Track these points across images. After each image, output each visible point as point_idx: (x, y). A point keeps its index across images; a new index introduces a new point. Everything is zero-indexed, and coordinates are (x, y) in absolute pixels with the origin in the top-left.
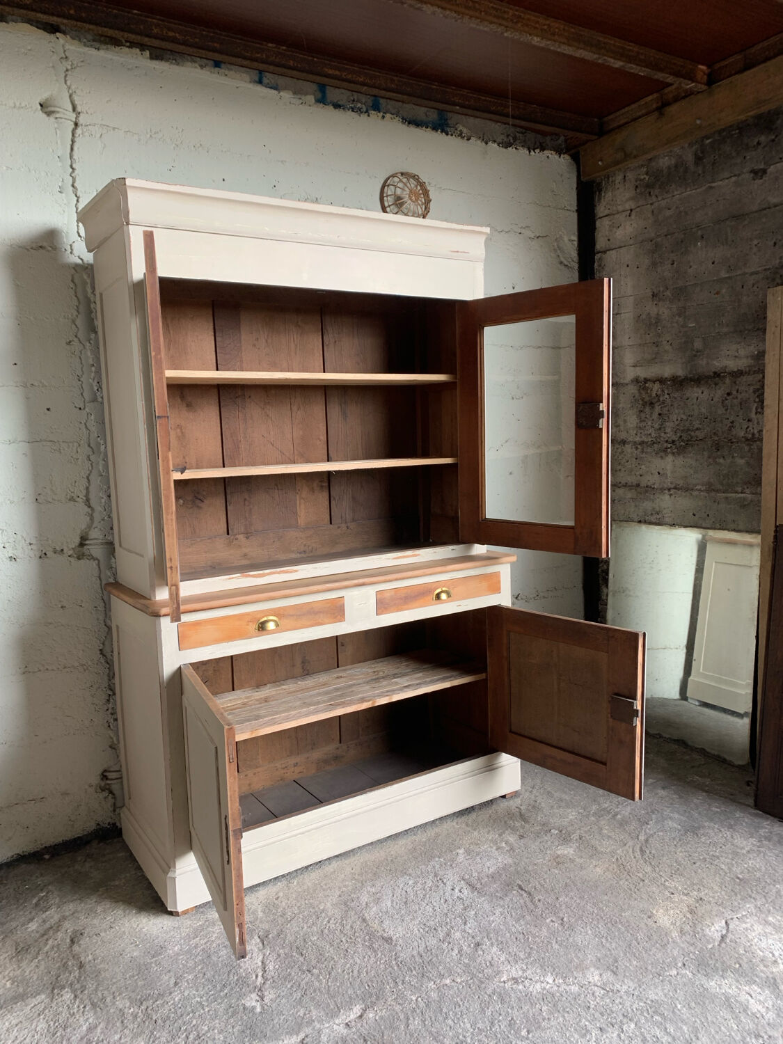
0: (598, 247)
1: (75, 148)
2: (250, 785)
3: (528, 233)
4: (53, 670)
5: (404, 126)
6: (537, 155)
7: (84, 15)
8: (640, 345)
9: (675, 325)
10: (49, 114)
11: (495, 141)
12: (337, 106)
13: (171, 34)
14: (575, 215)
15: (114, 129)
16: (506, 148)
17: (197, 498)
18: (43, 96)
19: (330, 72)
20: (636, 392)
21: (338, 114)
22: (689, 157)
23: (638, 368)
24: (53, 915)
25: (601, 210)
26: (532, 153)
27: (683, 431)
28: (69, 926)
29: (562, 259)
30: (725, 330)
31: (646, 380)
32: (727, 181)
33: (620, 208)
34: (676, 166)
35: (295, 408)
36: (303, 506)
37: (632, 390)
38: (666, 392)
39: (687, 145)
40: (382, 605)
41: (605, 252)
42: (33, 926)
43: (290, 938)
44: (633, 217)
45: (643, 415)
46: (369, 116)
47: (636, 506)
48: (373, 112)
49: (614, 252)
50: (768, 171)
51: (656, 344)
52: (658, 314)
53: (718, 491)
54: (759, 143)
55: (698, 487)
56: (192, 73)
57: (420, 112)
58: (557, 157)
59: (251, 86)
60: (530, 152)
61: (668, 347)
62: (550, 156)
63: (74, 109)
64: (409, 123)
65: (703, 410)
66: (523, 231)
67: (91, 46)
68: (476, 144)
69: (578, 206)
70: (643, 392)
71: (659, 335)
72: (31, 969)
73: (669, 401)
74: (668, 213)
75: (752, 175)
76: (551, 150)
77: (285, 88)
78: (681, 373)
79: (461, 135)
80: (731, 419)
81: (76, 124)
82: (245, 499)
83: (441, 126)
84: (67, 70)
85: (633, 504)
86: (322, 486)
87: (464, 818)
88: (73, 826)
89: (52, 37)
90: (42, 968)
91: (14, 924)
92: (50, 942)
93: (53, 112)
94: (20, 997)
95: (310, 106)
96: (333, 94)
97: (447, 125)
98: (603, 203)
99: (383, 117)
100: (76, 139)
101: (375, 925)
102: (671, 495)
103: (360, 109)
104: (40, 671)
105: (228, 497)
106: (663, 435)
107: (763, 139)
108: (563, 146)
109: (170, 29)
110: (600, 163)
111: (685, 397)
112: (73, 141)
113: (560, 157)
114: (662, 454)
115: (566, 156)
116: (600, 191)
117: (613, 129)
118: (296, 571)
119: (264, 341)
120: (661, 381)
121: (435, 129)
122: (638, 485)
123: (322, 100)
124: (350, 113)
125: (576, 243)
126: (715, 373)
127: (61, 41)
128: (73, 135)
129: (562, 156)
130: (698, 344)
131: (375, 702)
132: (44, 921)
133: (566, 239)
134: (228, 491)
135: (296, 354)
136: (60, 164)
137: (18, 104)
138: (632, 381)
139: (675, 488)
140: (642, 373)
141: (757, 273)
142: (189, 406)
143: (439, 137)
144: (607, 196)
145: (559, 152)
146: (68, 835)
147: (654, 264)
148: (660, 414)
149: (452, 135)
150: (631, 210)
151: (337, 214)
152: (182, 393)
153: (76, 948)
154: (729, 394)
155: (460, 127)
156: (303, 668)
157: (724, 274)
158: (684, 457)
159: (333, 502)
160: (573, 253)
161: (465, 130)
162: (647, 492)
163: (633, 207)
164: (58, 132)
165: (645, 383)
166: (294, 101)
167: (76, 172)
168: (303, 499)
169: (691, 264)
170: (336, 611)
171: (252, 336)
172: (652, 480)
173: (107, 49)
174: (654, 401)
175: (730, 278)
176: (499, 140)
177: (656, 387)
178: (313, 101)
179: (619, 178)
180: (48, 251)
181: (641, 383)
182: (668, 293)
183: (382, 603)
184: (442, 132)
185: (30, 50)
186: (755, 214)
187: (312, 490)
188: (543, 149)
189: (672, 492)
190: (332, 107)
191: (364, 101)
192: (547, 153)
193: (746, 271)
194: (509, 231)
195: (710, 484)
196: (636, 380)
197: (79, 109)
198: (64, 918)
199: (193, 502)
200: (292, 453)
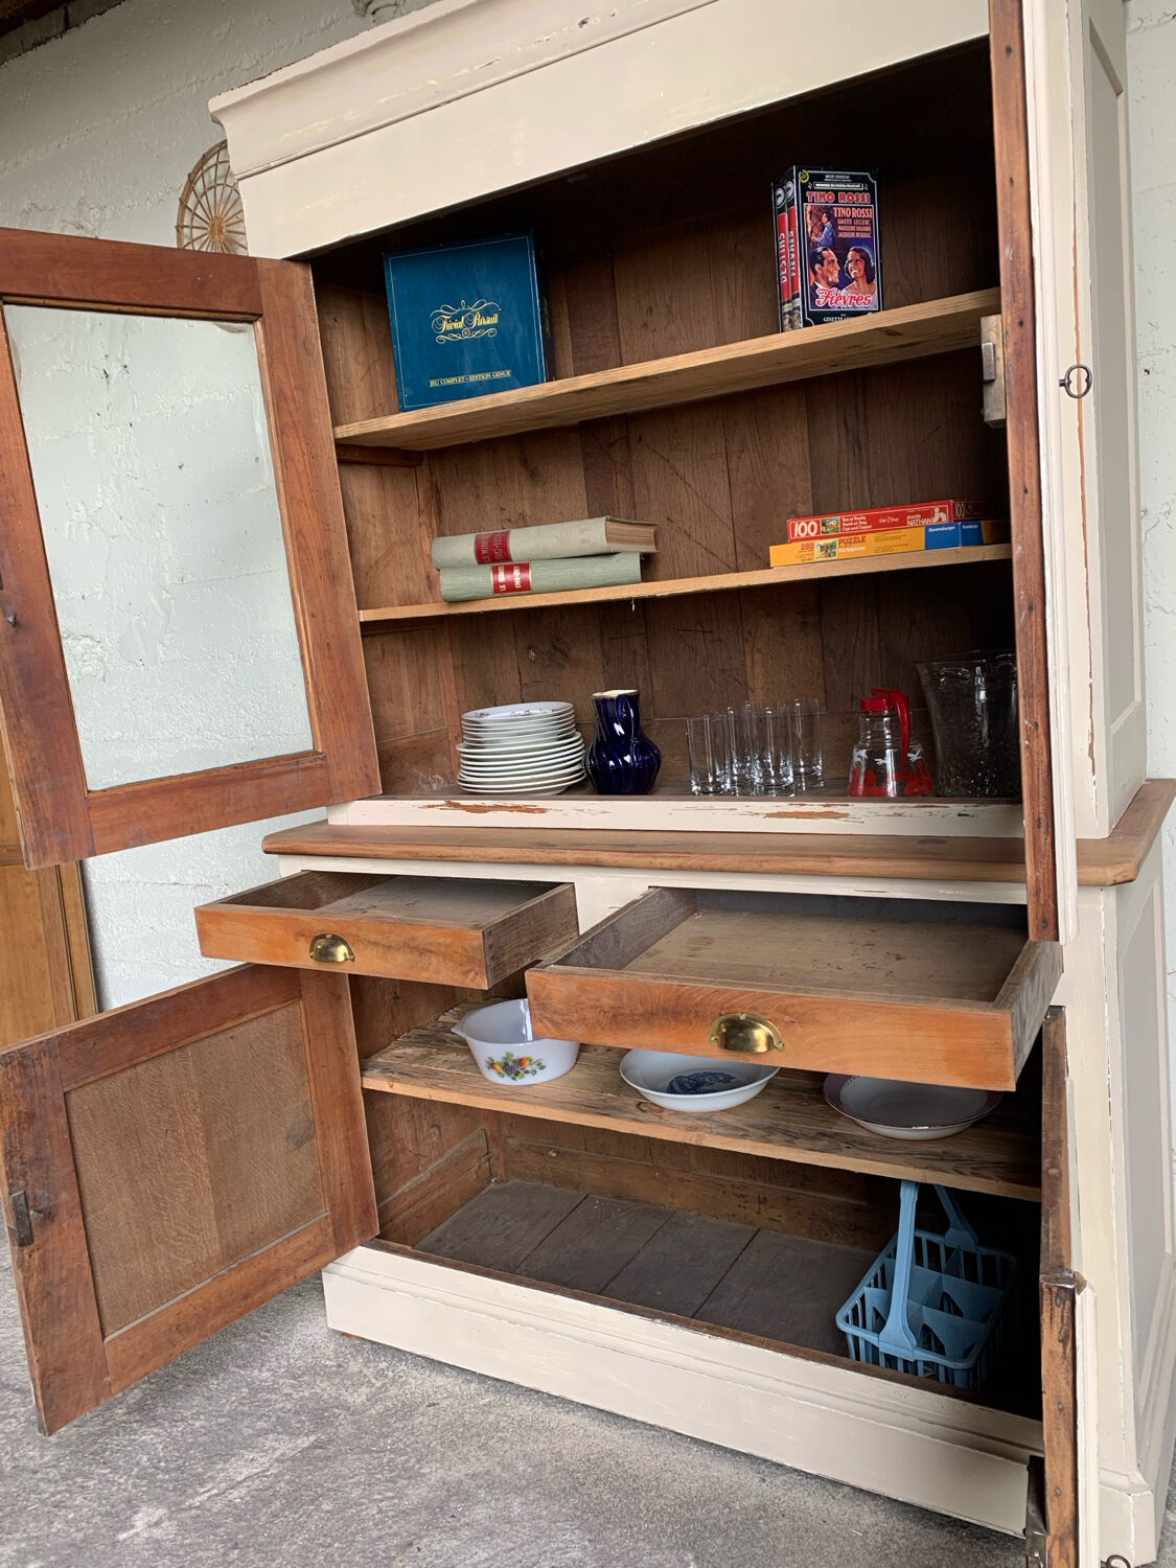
17: (556, 647)
36: (758, 669)
82: (637, 651)
86: (804, 624)
105: (607, 645)
118: (542, 811)
119: (665, 310)
134: (606, 635)
142: (534, 475)
152: (522, 452)
159: (830, 659)
187: (781, 633)
199: (550, 654)
200: (731, 549)
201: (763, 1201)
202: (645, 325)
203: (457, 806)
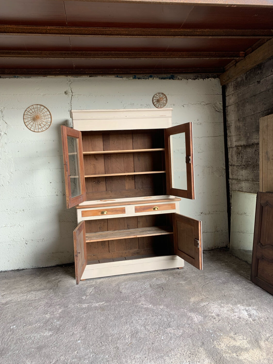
0: (227, 105)
1: (72, 101)
2: (112, 256)
3: (203, 103)
4: (66, 222)
5: (160, 80)
6: (206, 80)
7: (70, 73)
8: (236, 135)
9: (243, 129)
10: (66, 94)
11: (191, 79)
12: (139, 78)
13: (90, 72)
14: (222, 96)
15: (80, 95)
16: (195, 80)
17: (98, 182)
18: (65, 91)
19: (132, 72)
20: (236, 150)
21: (140, 80)
22: (244, 78)
23: (236, 142)
24: (58, 277)
25: (227, 94)
26: (204, 80)
27: (246, 162)
28: (60, 279)
29: (217, 110)
30: (254, 130)
31: (238, 146)
32: (252, 85)
33: (231, 93)
34: (242, 80)
35: (124, 159)
36: (127, 184)
37: (235, 149)
38: (243, 150)
39: (244, 74)
40: (137, 210)
41: (228, 107)
42: (53, 278)
43: (100, 288)
44: (233, 96)
45: (238, 157)
46: (149, 79)
47: (237, 185)
48: (150, 78)
49: (229, 107)
50: (261, 81)
51: (240, 135)
52: (240, 126)
53: (254, 181)
54: (258, 73)
55: (250, 180)
56: (100, 78)
57: (165, 76)
58: (214, 79)
59: (115, 78)
60: (203, 79)
61: (242, 136)
62: (211, 79)
63: (72, 92)
64: (161, 79)
65: (251, 156)
66: (201, 103)
67: (76, 77)
68: (184, 81)
69: (222, 93)
70: (238, 150)
71: (240, 132)
72: (49, 285)
73: (243, 153)
74: (240, 95)
75: (257, 83)
76: (211, 78)
77: (124, 77)
78: (245, 144)
79: (179, 79)
80: (257, 158)
81: (72, 95)
82: (111, 182)
83: (172, 78)
84: (70, 84)
85: (236, 185)
86: (133, 179)
87: (163, 272)
88: (70, 260)
89: (67, 77)
90: (50, 285)
91: (50, 277)
92: (54, 281)
93: (67, 93)
94: (44, 289)
95: (131, 80)
96: (138, 76)
97: (174, 77)
98: (227, 92)
99: (153, 79)
100: (72, 99)
101: (121, 289)
102: (244, 182)
103: (146, 78)
104: (63, 222)
105: (106, 181)
106: (242, 163)
107: (259, 72)
108: (216, 76)
109: (90, 71)
110: (224, 81)
111: (247, 151)
112: (71, 99)
113: (215, 79)
114: (242, 169)
115: (218, 79)
116: (226, 88)
117: (227, 70)
118: (115, 200)
119: (116, 142)
120: (241, 146)
121: (170, 79)
122: (237, 179)
123: (135, 78)
124: (143, 79)
125: (222, 104)
126: (252, 144)
127: (69, 77)
128: (71, 98)
129: (216, 79)
130: (248, 135)
131: (137, 236)
132: (56, 278)
133: (218, 103)
134: (106, 180)
135: (125, 144)
136: (68, 105)
137: (59, 93)
138: (235, 146)
139: (245, 180)
140: (238, 144)
141: (259, 113)
142: (96, 159)
143: (172, 81)
144: (228, 90)
145: (215, 77)
146: (68, 262)
147: (238, 110)
148: (241, 157)
149: (176, 80)
150: (233, 94)
151: (125, 111)
152: (95, 156)
153: (58, 283)
154: (256, 150)
155: (178, 77)
156: (127, 227)
157: (253, 113)
158: (247, 170)
159: (136, 183)
160: (221, 107)
161: (180, 77)
162: (239, 181)
163: (233, 93)
164: (68, 98)
165: (238, 147)
166: (127, 79)
167: (72, 106)
168: (127, 182)
169: (246, 110)
170: (123, 211)
171: (112, 142)
172: (240, 177)
173: (79, 77)
174: (240, 152)
175: (254, 114)
176: (192, 78)
177: (240, 148)
178: (132, 78)
179: (230, 84)
180: (66, 125)
181: (237, 147)
182: (241, 119)
183: (136, 210)
184: (172, 79)
185: (62, 81)
186: (258, 95)
187: (130, 180)
188: (208, 78)
189: (245, 181)
190: (137, 79)
191: (147, 76)
192: (210, 79)
193: (257, 112)
194: (196, 104)
195: (253, 179)
196: (236, 146)
197: (73, 92)
198: (60, 278)
199: (97, 182)
200: (124, 170)
201: (125, 253)
202: (113, 143)
203: (102, 201)
